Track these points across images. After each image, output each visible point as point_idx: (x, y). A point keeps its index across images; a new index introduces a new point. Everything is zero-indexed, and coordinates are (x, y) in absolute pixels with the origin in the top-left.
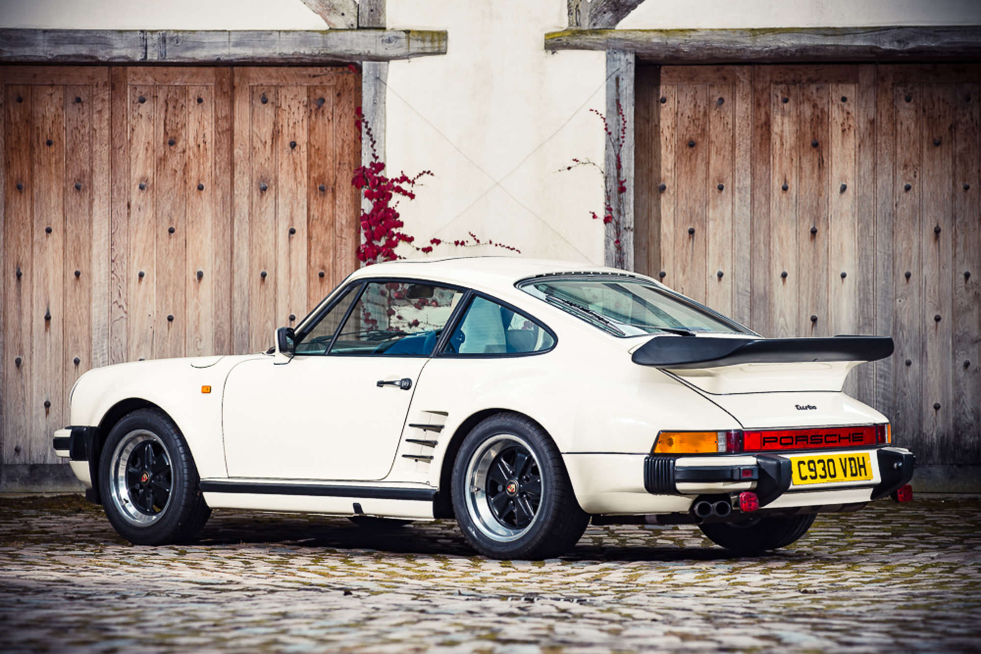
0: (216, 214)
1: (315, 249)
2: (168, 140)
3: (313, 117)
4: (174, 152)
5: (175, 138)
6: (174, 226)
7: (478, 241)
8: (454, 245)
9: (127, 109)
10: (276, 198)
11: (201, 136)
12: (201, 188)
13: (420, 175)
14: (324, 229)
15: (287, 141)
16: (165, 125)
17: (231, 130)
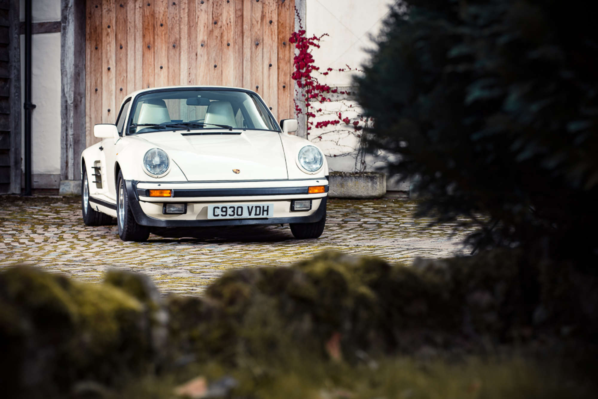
0: (235, 57)
1: (281, 74)
2: (214, 22)
3: (280, 8)
4: (217, 27)
5: (217, 20)
6: (216, 64)
7: (350, 69)
8: (339, 71)
9: (195, 7)
10: (263, 49)
11: (228, 19)
12: (228, 45)
13: (323, 36)
14: (285, 64)
15: (268, 20)
16: (213, 14)
17: (242, 15)
